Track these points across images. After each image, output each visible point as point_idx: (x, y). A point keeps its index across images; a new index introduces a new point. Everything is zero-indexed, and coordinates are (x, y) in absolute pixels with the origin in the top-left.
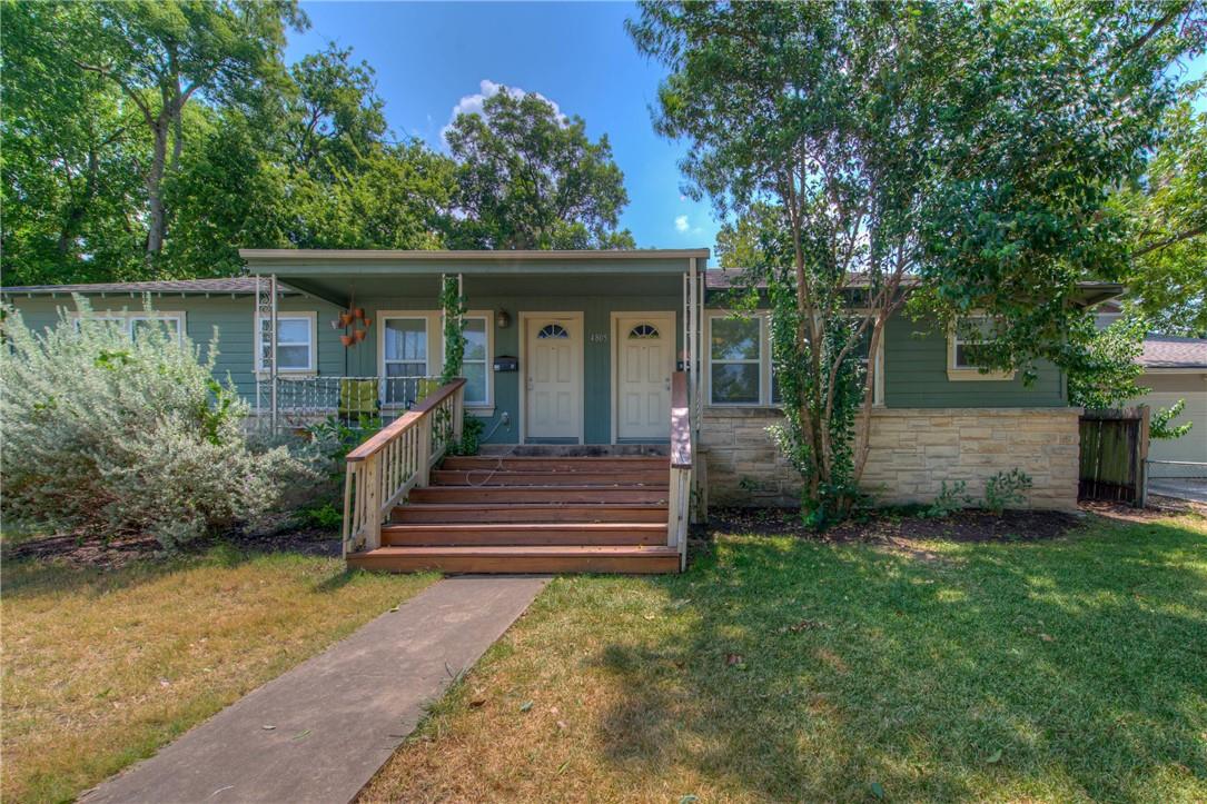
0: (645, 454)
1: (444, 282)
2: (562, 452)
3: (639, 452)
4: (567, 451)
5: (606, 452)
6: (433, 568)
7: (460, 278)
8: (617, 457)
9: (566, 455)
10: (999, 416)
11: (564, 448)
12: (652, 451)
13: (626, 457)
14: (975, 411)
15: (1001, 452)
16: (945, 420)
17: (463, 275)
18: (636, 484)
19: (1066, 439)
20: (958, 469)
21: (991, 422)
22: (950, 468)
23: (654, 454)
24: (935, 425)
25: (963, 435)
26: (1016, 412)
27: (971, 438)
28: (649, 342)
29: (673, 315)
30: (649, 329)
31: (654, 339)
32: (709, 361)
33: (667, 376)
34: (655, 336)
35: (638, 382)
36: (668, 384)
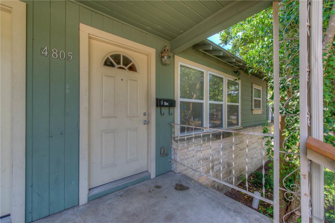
28: (126, 73)
29: (152, 52)
30: (127, 61)
31: (131, 73)
32: (179, 100)
33: (145, 111)
34: (132, 69)
35: (115, 117)
36: (145, 118)
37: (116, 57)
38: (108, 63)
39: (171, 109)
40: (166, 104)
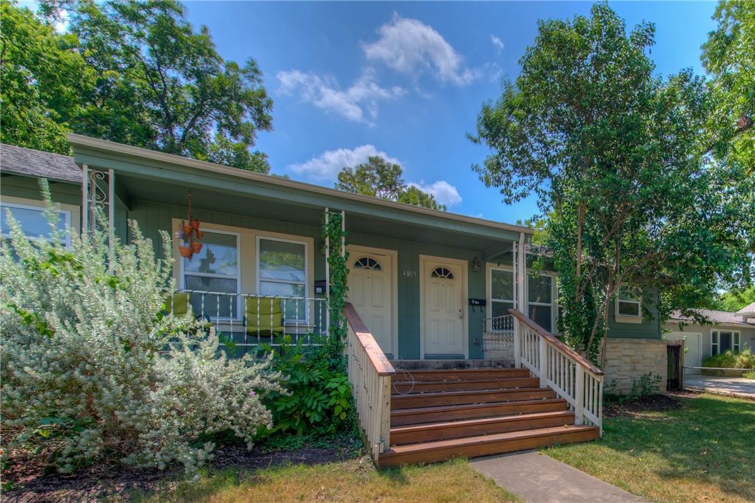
0: (494, 367)
1: (327, 216)
2: (437, 366)
3: (490, 365)
4: (441, 365)
5: (469, 366)
6: (457, 456)
7: (343, 214)
8: (476, 369)
9: (440, 368)
10: (638, 343)
11: (438, 363)
12: (499, 364)
13: (482, 369)
14: (629, 340)
15: (638, 363)
16: (616, 345)
17: (346, 213)
18: (514, 388)
19: (663, 356)
20: (623, 373)
21: (635, 346)
22: (619, 373)
23: (500, 367)
24: (612, 348)
25: (624, 354)
26: (644, 341)
27: (627, 356)
28: (446, 281)
29: (465, 263)
30: (446, 272)
31: (450, 280)
32: (490, 300)
33: (460, 308)
34: (451, 277)
35: (438, 311)
36: (460, 313)
37: (439, 270)
38: (434, 274)
39: (483, 308)
40: (476, 303)
